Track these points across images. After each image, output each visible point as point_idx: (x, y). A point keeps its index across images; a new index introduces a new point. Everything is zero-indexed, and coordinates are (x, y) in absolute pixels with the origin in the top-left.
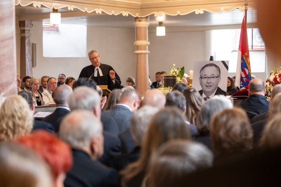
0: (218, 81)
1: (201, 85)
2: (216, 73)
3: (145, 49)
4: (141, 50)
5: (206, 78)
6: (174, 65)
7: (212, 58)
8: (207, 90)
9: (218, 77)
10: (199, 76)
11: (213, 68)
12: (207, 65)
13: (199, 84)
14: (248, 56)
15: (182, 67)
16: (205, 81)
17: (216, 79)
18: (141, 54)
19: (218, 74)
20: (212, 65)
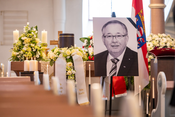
0: (126, 40)
1: (105, 44)
2: (122, 32)
5: (110, 36)
8: (114, 50)
9: (125, 35)
10: (102, 35)
12: (110, 23)
13: (103, 43)
16: (109, 40)
17: (123, 38)
19: (125, 32)
20: (116, 22)
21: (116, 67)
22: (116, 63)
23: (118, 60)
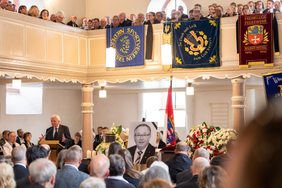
0: (149, 138)
1: (135, 141)
2: (147, 132)
3: (90, 110)
4: (87, 110)
5: (139, 135)
6: (114, 124)
7: (144, 120)
8: (140, 145)
9: (149, 135)
10: (134, 134)
11: (145, 127)
12: (140, 125)
13: (134, 140)
14: (173, 118)
15: (120, 125)
16: (138, 138)
17: (147, 137)
18: (87, 113)
19: (149, 132)
20: (144, 125)
21: (140, 158)
22: (140, 155)
23: (142, 153)
